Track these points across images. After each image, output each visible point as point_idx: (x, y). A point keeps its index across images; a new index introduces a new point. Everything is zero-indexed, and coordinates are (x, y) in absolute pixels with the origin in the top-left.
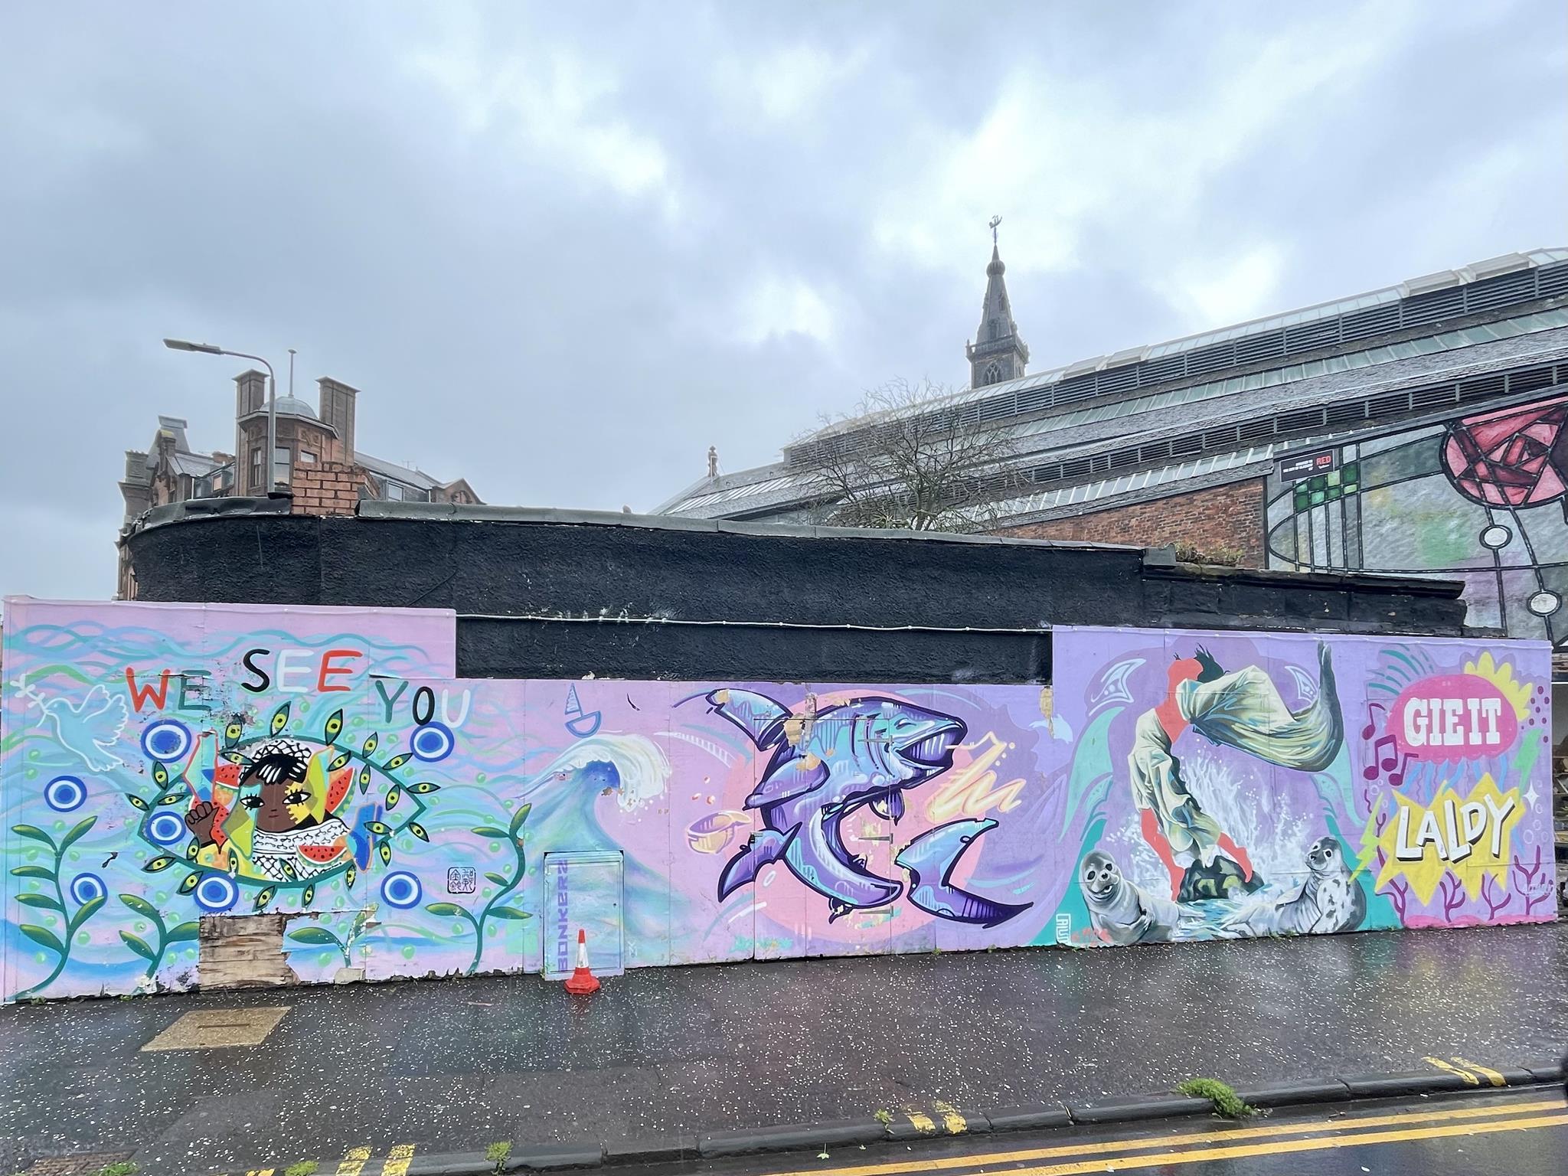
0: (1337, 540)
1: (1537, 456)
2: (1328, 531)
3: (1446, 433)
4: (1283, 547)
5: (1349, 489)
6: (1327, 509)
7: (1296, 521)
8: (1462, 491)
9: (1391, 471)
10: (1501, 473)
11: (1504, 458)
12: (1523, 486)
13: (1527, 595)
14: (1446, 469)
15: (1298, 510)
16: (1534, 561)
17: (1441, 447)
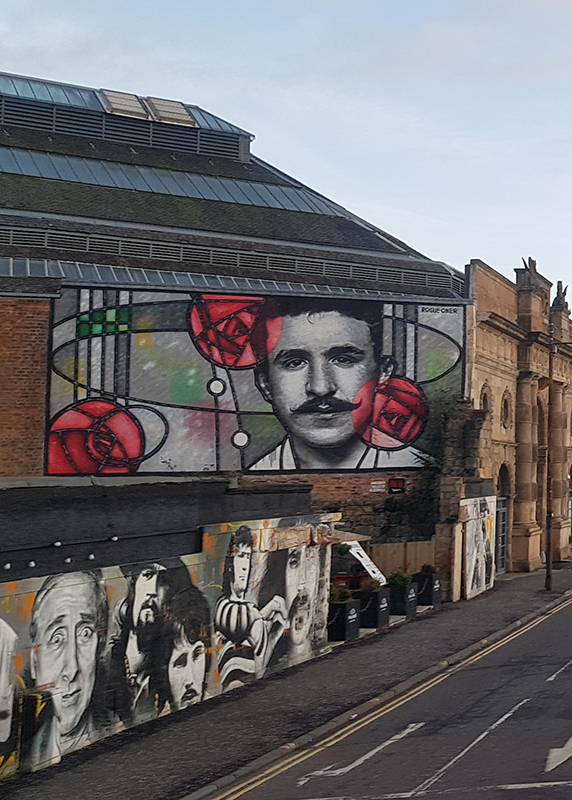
0: (110, 369)
1: (243, 334)
2: (103, 359)
3: (192, 302)
4: (66, 367)
5: (123, 328)
6: (103, 340)
7: (77, 345)
8: (199, 348)
9: (155, 319)
10: (223, 341)
11: (225, 329)
12: (234, 354)
13: (232, 433)
14: (189, 329)
16: (237, 408)
17: (188, 310)
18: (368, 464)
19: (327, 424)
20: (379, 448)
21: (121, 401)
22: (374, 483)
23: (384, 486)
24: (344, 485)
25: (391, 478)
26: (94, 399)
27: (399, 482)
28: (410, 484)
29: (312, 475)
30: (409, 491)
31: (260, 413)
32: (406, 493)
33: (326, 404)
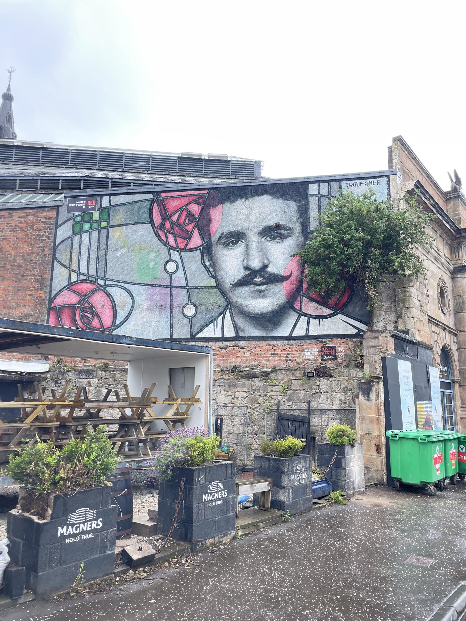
0: (93, 257)
1: (192, 222)
2: (89, 250)
3: (153, 199)
4: (64, 257)
7: (72, 241)
8: (158, 236)
9: (125, 217)
10: (176, 229)
11: (178, 220)
12: (185, 238)
13: (183, 305)
14: (151, 221)
15: (74, 234)
16: (187, 284)
17: (150, 207)
18: (300, 331)
19: (262, 294)
20: (310, 317)
21: (101, 282)
22: (307, 350)
23: (316, 353)
24: (278, 352)
25: (323, 345)
26: (82, 281)
27: (331, 350)
28: (342, 352)
29: (250, 342)
30: (342, 359)
31: (205, 287)
32: (339, 360)
33: (261, 276)
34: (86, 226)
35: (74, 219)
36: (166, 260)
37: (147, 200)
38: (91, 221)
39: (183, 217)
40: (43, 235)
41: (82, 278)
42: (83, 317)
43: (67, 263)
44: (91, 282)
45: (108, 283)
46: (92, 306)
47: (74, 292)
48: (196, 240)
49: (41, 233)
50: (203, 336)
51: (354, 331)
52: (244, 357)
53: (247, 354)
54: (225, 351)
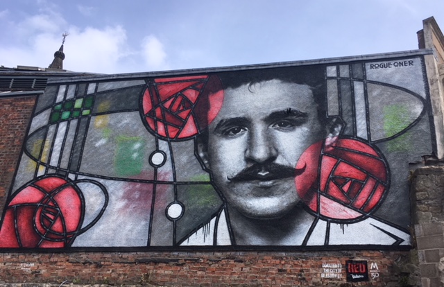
1: (187, 109)
2: (65, 140)
3: (145, 85)
4: (34, 148)
5: (86, 112)
6: (69, 124)
7: (47, 130)
8: (145, 124)
9: (111, 104)
10: (168, 117)
11: (171, 106)
12: (177, 126)
13: (167, 206)
14: (140, 109)
16: (175, 178)
17: (141, 93)
18: (317, 240)
19: (267, 192)
20: (330, 220)
21: (72, 177)
22: (327, 266)
23: (340, 271)
24: (288, 267)
25: (348, 259)
26: (50, 176)
27: (360, 266)
28: (375, 269)
29: (250, 253)
30: (375, 279)
31: (196, 183)
32: (371, 281)
33: (266, 170)
34: (66, 115)
35: (53, 108)
36: (152, 151)
37: (138, 86)
38: (72, 109)
39: (177, 103)
40: (17, 124)
41: (51, 171)
42: (42, 218)
43: (36, 154)
44: (61, 177)
45: (80, 177)
46: (56, 205)
47: (39, 188)
48: (190, 129)
49: (15, 122)
50: (189, 244)
51: (391, 241)
52: (241, 273)
53: (247, 269)
54: (217, 265)
